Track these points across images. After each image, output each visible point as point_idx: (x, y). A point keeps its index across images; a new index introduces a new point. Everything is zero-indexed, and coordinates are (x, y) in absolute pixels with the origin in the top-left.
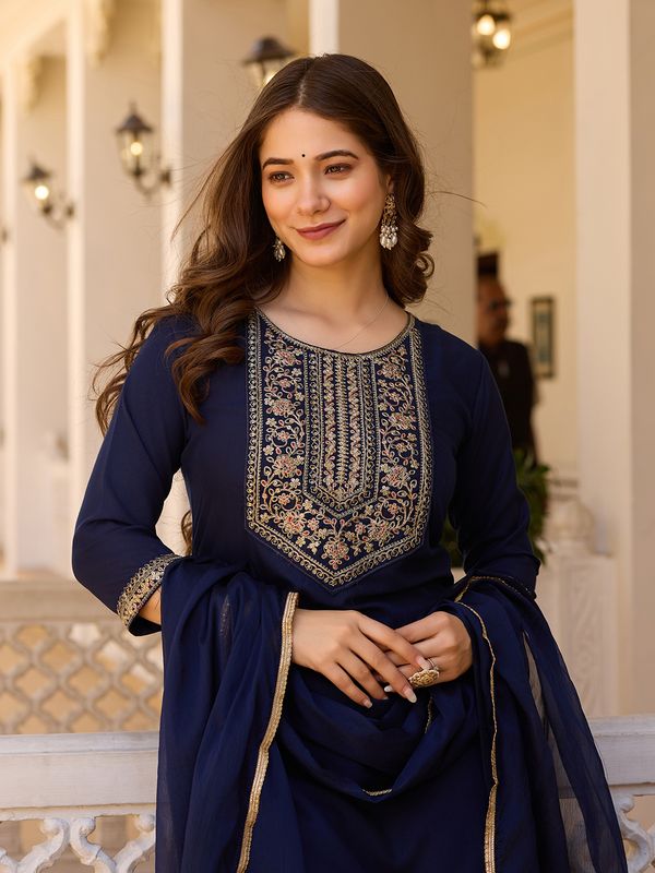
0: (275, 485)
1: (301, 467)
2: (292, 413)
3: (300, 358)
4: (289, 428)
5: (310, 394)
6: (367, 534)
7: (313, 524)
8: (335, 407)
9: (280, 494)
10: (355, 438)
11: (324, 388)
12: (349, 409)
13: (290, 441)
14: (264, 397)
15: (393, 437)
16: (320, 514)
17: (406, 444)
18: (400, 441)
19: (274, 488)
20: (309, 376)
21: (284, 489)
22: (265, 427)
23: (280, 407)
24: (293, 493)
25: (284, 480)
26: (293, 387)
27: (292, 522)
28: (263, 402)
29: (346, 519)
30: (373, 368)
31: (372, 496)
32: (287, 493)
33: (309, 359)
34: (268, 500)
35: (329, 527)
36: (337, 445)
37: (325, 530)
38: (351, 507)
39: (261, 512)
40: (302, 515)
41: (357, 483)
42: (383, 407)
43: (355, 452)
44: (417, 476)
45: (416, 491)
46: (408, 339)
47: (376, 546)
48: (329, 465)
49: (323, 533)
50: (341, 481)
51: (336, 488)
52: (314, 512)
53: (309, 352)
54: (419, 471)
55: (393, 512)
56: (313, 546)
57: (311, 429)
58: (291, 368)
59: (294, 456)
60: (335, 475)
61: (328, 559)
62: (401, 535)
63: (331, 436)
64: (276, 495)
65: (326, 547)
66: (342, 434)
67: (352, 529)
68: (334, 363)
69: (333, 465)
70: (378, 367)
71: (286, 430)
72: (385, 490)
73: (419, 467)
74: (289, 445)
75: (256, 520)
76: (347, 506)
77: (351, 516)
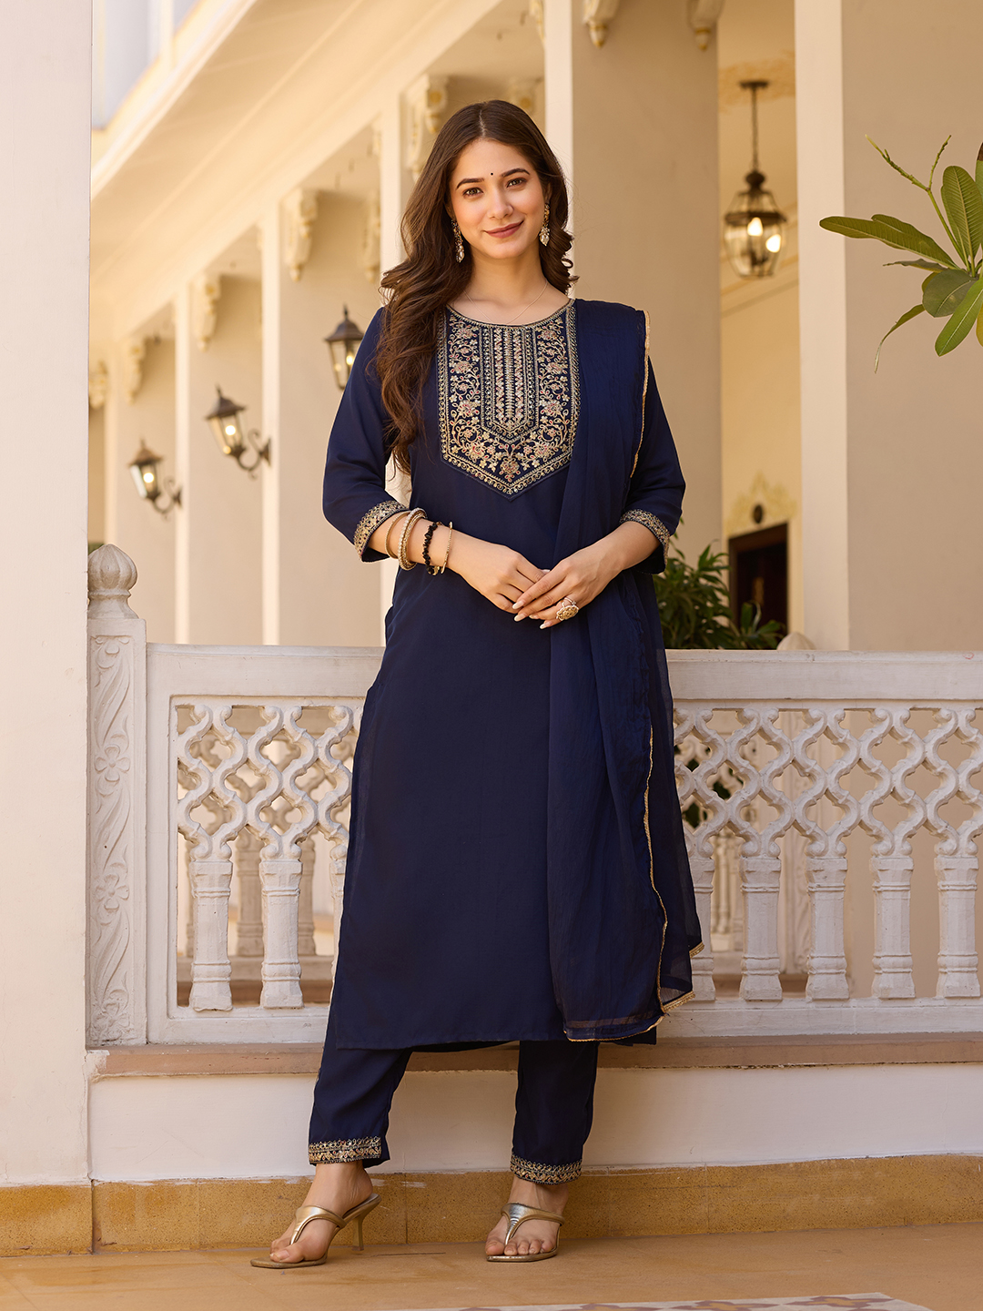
0: (460, 423)
1: (478, 408)
2: (470, 370)
3: (477, 332)
4: (468, 381)
5: (484, 356)
6: (533, 454)
7: (491, 450)
8: (504, 363)
9: (465, 430)
11: (495, 351)
12: (514, 364)
13: (468, 390)
14: (449, 362)
15: (548, 380)
16: (496, 441)
17: (558, 384)
18: (554, 383)
19: (460, 426)
20: (483, 344)
21: (468, 426)
22: (450, 382)
23: (462, 367)
24: (474, 428)
25: (467, 419)
26: (470, 353)
27: (475, 450)
28: (448, 365)
29: (516, 443)
30: (534, 334)
31: (535, 425)
32: (470, 429)
33: (483, 332)
34: (456, 436)
35: (503, 451)
36: (505, 390)
37: (500, 453)
38: (519, 435)
39: (452, 445)
40: (483, 444)
41: (522, 416)
42: (541, 360)
43: (519, 394)
44: (568, 406)
45: (568, 417)
46: (565, 312)
47: (541, 461)
48: (500, 405)
49: (499, 455)
50: (509, 416)
51: (506, 422)
52: (491, 440)
53: (483, 328)
54: (569, 403)
55: (552, 435)
56: (493, 466)
57: (485, 380)
58: (469, 340)
59: (473, 401)
60: (505, 412)
61: (504, 474)
62: (560, 452)
63: (500, 384)
64: (462, 431)
65: (502, 466)
66: (509, 381)
67: (521, 451)
68: (502, 333)
69: (503, 405)
70: (538, 333)
71: (465, 383)
72: (544, 419)
73: (570, 400)
74: (468, 393)
75: (449, 453)
76: (516, 434)
77: (519, 441)
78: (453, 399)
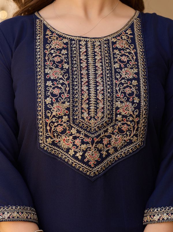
0: (54, 121)
1: (68, 109)
2: (61, 76)
3: (66, 44)
4: (60, 86)
5: (72, 64)
6: (110, 144)
7: (78, 142)
8: (88, 70)
9: (57, 126)
10: (100, 88)
11: (81, 60)
12: (96, 70)
13: (60, 94)
14: (45, 68)
15: (123, 84)
16: (81, 136)
17: (131, 88)
18: (127, 86)
19: (54, 123)
20: (71, 54)
21: (59, 123)
22: (46, 86)
23: (55, 73)
24: (64, 125)
25: (59, 118)
26: (62, 61)
27: (65, 142)
28: (44, 71)
29: (97, 137)
30: (111, 44)
31: (112, 122)
32: (61, 125)
34: (50, 130)
35: (87, 143)
36: (89, 93)
37: (85, 145)
38: (100, 130)
39: (47, 137)
40: (71, 137)
41: (102, 115)
42: (117, 66)
43: (100, 97)
44: (138, 107)
45: (138, 115)
46: (133, 24)
47: (116, 150)
48: (85, 106)
49: (84, 147)
50: (92, 115)
51: (90, 120)
52: (78, 135)
53: (72, 40)
54: (139, 104)
55: (125, 130)
56: (79, 155)
57: (73, 85)
58: (61, 50)
59: (64, 103)
60: (89, 112)
61: (88, 161)
62: (131, 142)
63: (85, 88)
64: (55, 127)
65: (86, 154)
66: (92, 86)
67: (101, 142)
68: (86, 45)
69: (87, 106)
70: (115, 43)
71: (58, 87)
72: (119, 117)
73: (140, 101)
74: (60, 96)
75: (44, 142)
76: (97, 130)
77: (100, 135)
78: (48, 100)
